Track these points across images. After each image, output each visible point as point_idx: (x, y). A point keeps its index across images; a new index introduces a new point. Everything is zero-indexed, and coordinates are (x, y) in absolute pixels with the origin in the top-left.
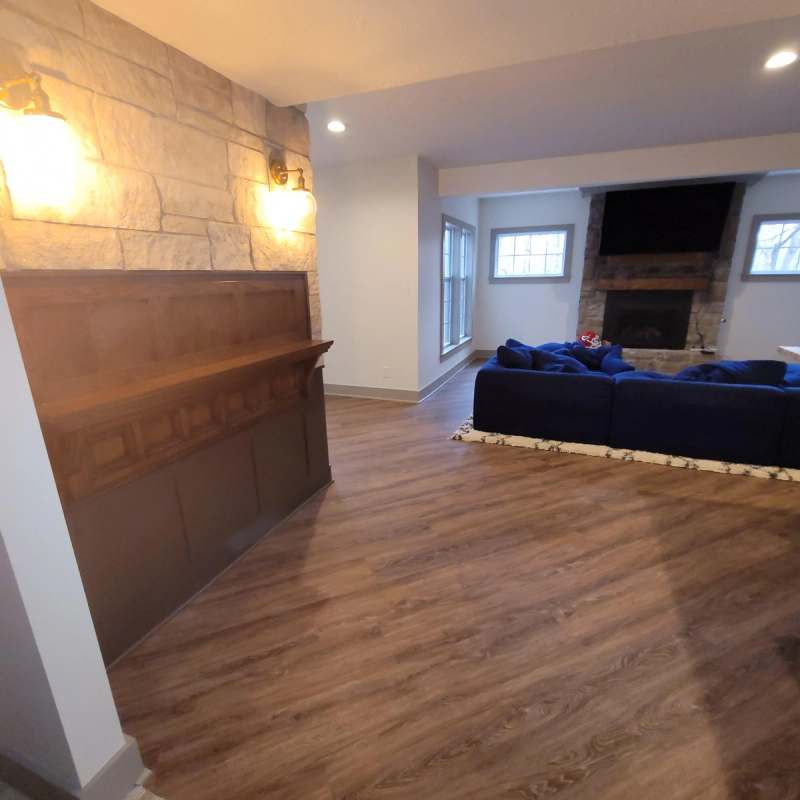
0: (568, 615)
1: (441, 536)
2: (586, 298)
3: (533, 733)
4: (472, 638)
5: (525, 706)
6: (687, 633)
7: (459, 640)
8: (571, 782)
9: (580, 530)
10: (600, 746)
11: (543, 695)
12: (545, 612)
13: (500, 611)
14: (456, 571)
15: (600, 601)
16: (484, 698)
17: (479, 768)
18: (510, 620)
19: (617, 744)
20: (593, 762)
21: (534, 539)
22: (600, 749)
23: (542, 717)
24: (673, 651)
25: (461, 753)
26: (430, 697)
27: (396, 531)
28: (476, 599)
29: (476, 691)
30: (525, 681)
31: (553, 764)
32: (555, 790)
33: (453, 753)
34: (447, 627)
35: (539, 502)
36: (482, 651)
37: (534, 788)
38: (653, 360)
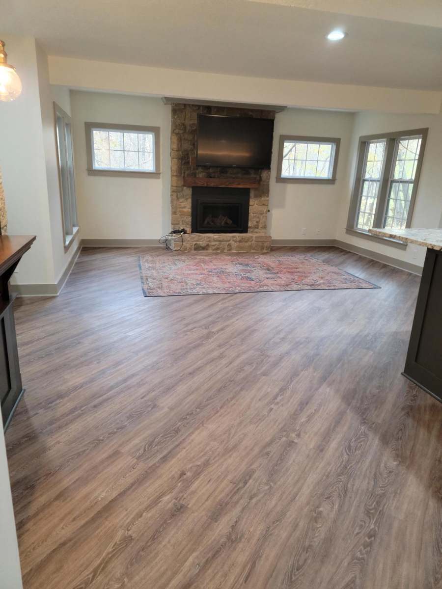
0: (298, 435)
1: (171, 409)
2: (176, 192)
3: (335, 521)
4: (254, 477)
5: (318, 507)
6: (364, 422)
7: (246, 483)
8: (373, 539)
9: (265, 374)
10: (371, 510)
11: (322, 495)
12: (284, 439)
13: (257, 450)
14: (205, 433)
15: (310, 418)
16: (291, 515)
17: (322, 562)
18: (268, 454)
19: (378, 503)
20: (375, 520)
21: (242, 389)
22: (372, 511)
23: (332, 508)
24: (366, 435)
25: (305, 560)
26: (258, 533)
27: (130, 417)
28: (235, 447)
29: (283, 513)
30: (306, 491)
31: (358, 534)
32: (369, 548)
33: (301, 563)
34: (230, 477)
35: (224, 362)
36: (266, 484)
37: (358, 554)
38: (230, 242)
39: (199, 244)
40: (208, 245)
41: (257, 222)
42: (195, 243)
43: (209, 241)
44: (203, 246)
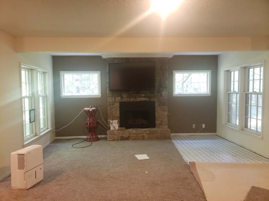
38: (143, 134)
39: (123, 136)
40: (129, 137)
41: (161, 121)
42: (120, 135)
43: (130, 134)
44: (126, 137)
